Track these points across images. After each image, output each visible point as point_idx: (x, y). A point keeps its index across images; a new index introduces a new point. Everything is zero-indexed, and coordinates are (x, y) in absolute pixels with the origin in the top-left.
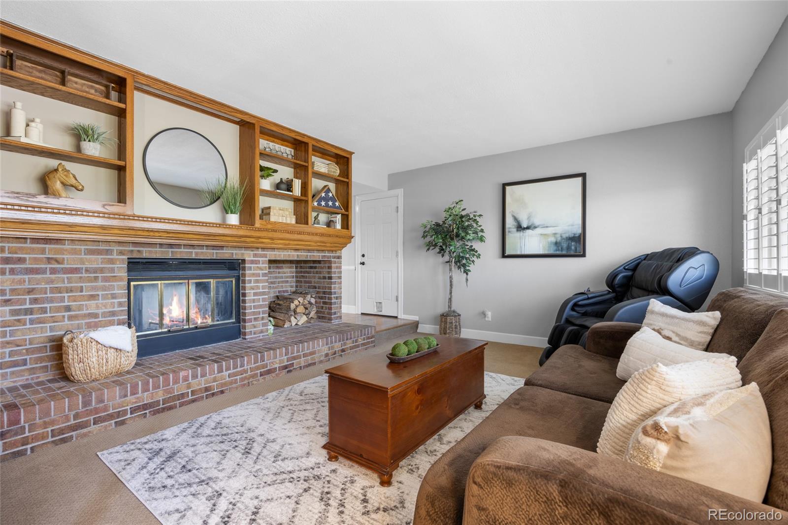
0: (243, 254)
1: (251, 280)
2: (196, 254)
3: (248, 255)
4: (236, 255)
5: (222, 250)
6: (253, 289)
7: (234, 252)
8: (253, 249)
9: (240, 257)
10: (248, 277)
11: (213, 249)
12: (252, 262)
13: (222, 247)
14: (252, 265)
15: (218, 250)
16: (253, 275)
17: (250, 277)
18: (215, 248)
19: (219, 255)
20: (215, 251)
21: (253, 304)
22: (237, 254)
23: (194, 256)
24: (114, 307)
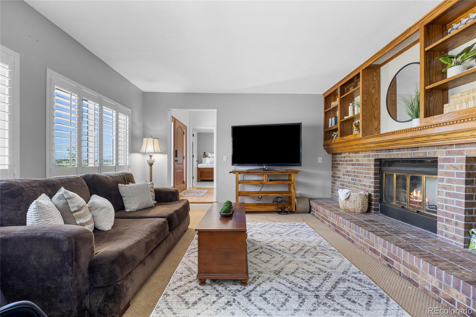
0: (435, 153)
1: (443, 179)
2: (401, 155)
3: (440, 154)
4: (428, 154)
5: (418, 150)
6: (446, 189)
7: (427, 151)
8: (446, 147)
9: (432, 155)
10: (440, 175)
11: (412, 151)
12: (445, 160)
13: (417, 148)
14: (445, 164)
15: (415, 150)
16: (446, 173)
17: (442, 175)
18: (412, 149)
19: (415, 155)
20: (413, 152)
21: (445, 204)
22: (430, 153)
23: (400, 156)
24: (370, 183)
